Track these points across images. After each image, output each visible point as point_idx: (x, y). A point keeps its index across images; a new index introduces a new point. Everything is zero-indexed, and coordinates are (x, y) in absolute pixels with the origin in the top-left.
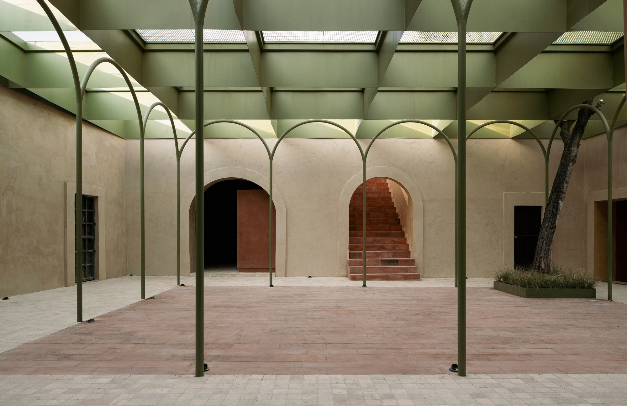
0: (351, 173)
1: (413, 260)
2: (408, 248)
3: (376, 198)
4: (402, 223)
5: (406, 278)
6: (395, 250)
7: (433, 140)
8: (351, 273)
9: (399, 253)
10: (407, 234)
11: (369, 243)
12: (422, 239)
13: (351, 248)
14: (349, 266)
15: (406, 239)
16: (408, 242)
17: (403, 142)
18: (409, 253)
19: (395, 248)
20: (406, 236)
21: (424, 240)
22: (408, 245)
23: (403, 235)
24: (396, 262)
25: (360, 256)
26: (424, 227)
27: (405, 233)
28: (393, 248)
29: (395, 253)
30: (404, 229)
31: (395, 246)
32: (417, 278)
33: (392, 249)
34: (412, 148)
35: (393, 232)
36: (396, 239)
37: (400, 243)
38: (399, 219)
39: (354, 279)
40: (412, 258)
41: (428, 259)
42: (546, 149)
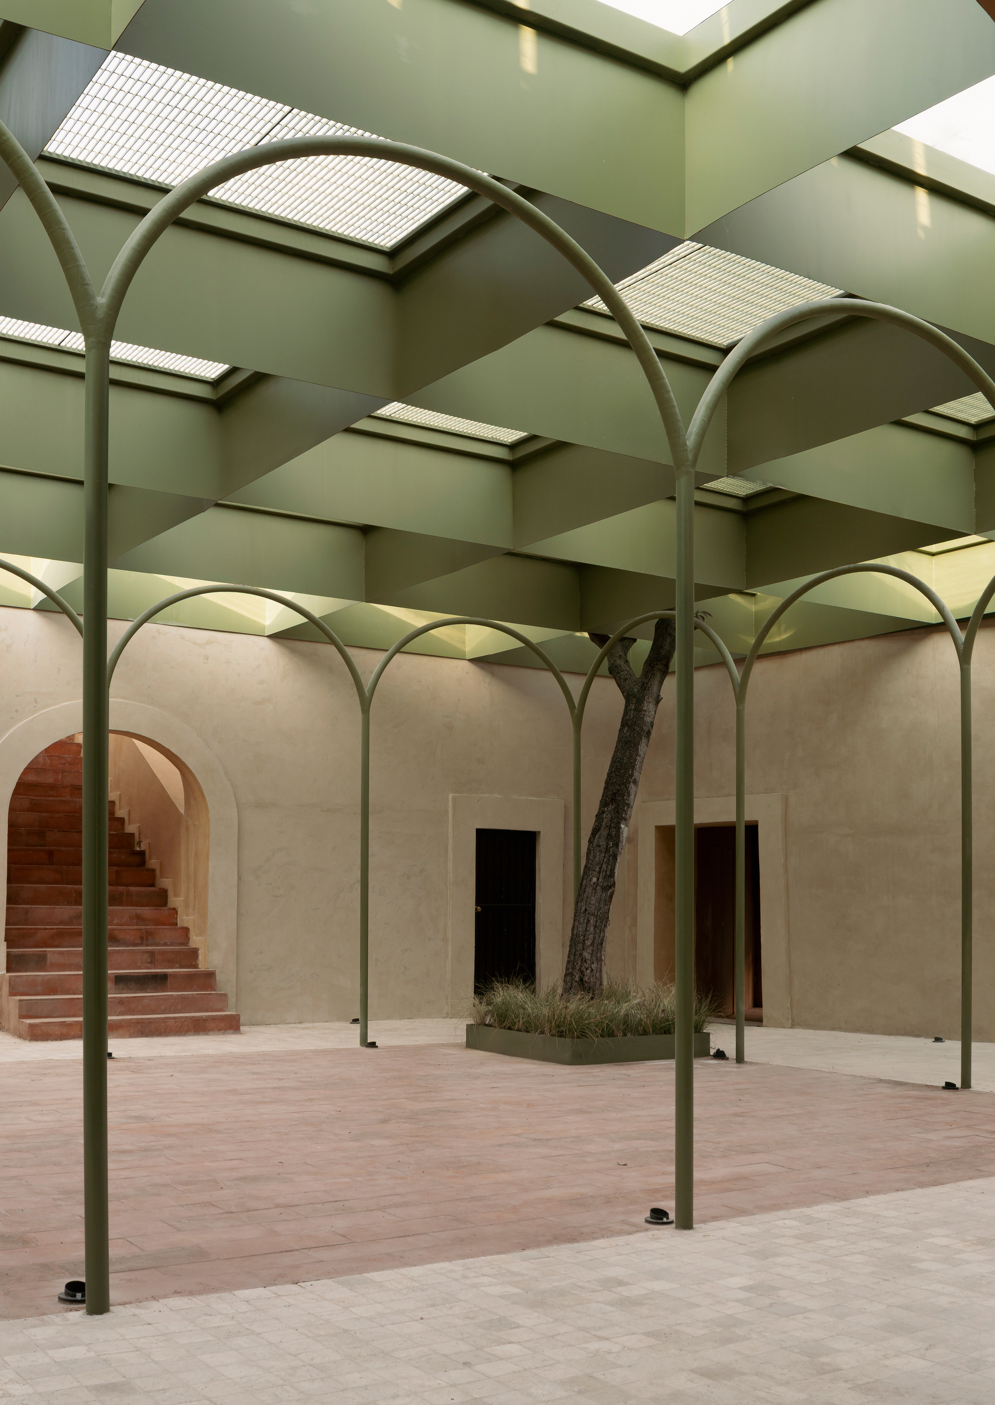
0: (17, 711)
1: (211, 975)
2: (187, 938)
3: (52, 787)
4: (153, 863)
5: (199, 1027)
6: (147, 945)
7: (267, 642)
8: (22, 1016)
9: (163, 953)
10: (176, 895)
11: (62, 923)
12: (234, 913)
13: (11, 941)
14: (12, 993)
15: (175, 911)
16: (184, 919)
17: (183, 637)
18: (195, 952)
19: (147, 940)
20: (175, 901)
21: (239, 914)
22: (186, 930)
23: (162, 898)
24: (160, 980)
25: (40, 962)
26: (239, 878)
27: (170, 893)
28: (142, 938)
29: (152, 954)
30: (165, 882)
31: (149, 933)
32: (232, 1025)
33: (138, 941)
34: (207, 657)
35: (133, 889)
36: (146, 912)
37: (158, 922)
38: (142, 853)
39: (36, 1035)
40: (203, 966)
41: (251, 971)
42: (576, 700)
